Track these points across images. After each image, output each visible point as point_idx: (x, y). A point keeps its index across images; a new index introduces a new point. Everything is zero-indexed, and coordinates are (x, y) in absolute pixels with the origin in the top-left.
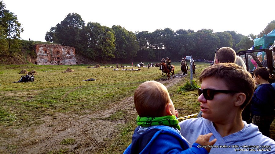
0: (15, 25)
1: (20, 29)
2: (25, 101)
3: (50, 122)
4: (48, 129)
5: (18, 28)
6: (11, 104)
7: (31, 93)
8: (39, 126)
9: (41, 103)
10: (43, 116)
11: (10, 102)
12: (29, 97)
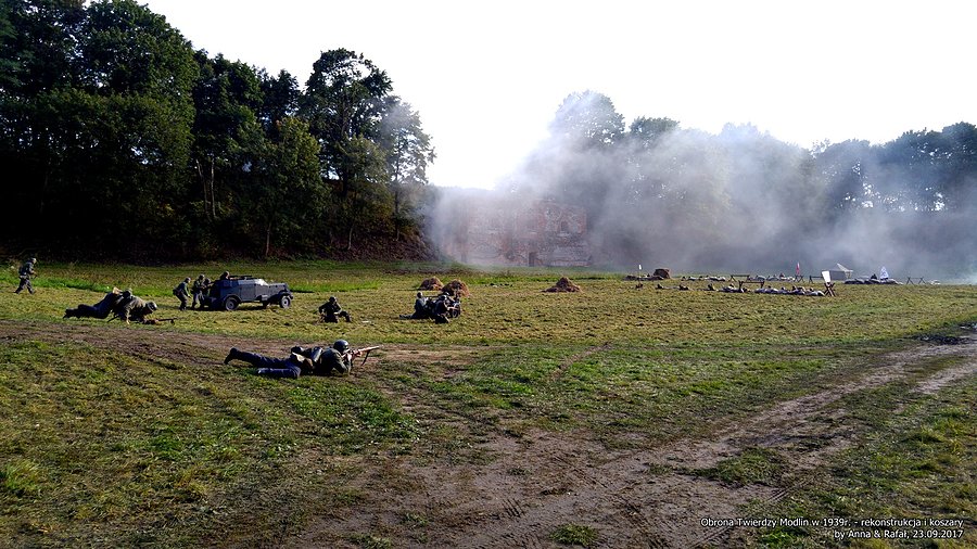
0: (412, 141)
1: (426, 154)
2: (440, 379)
3: (514, 459)
4: (510, 480)
5: (420, 148)
6: (403, 386)
7: (455, 354)
8: (485, 469)
9: (486, 391)
10: (493, 434)
11: (399, 379)
12: (450, 368)
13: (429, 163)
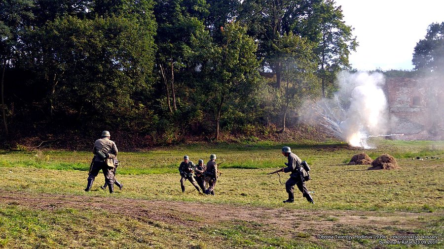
1: (348, 43)
5: (343, 39)
13: (352, 51)
